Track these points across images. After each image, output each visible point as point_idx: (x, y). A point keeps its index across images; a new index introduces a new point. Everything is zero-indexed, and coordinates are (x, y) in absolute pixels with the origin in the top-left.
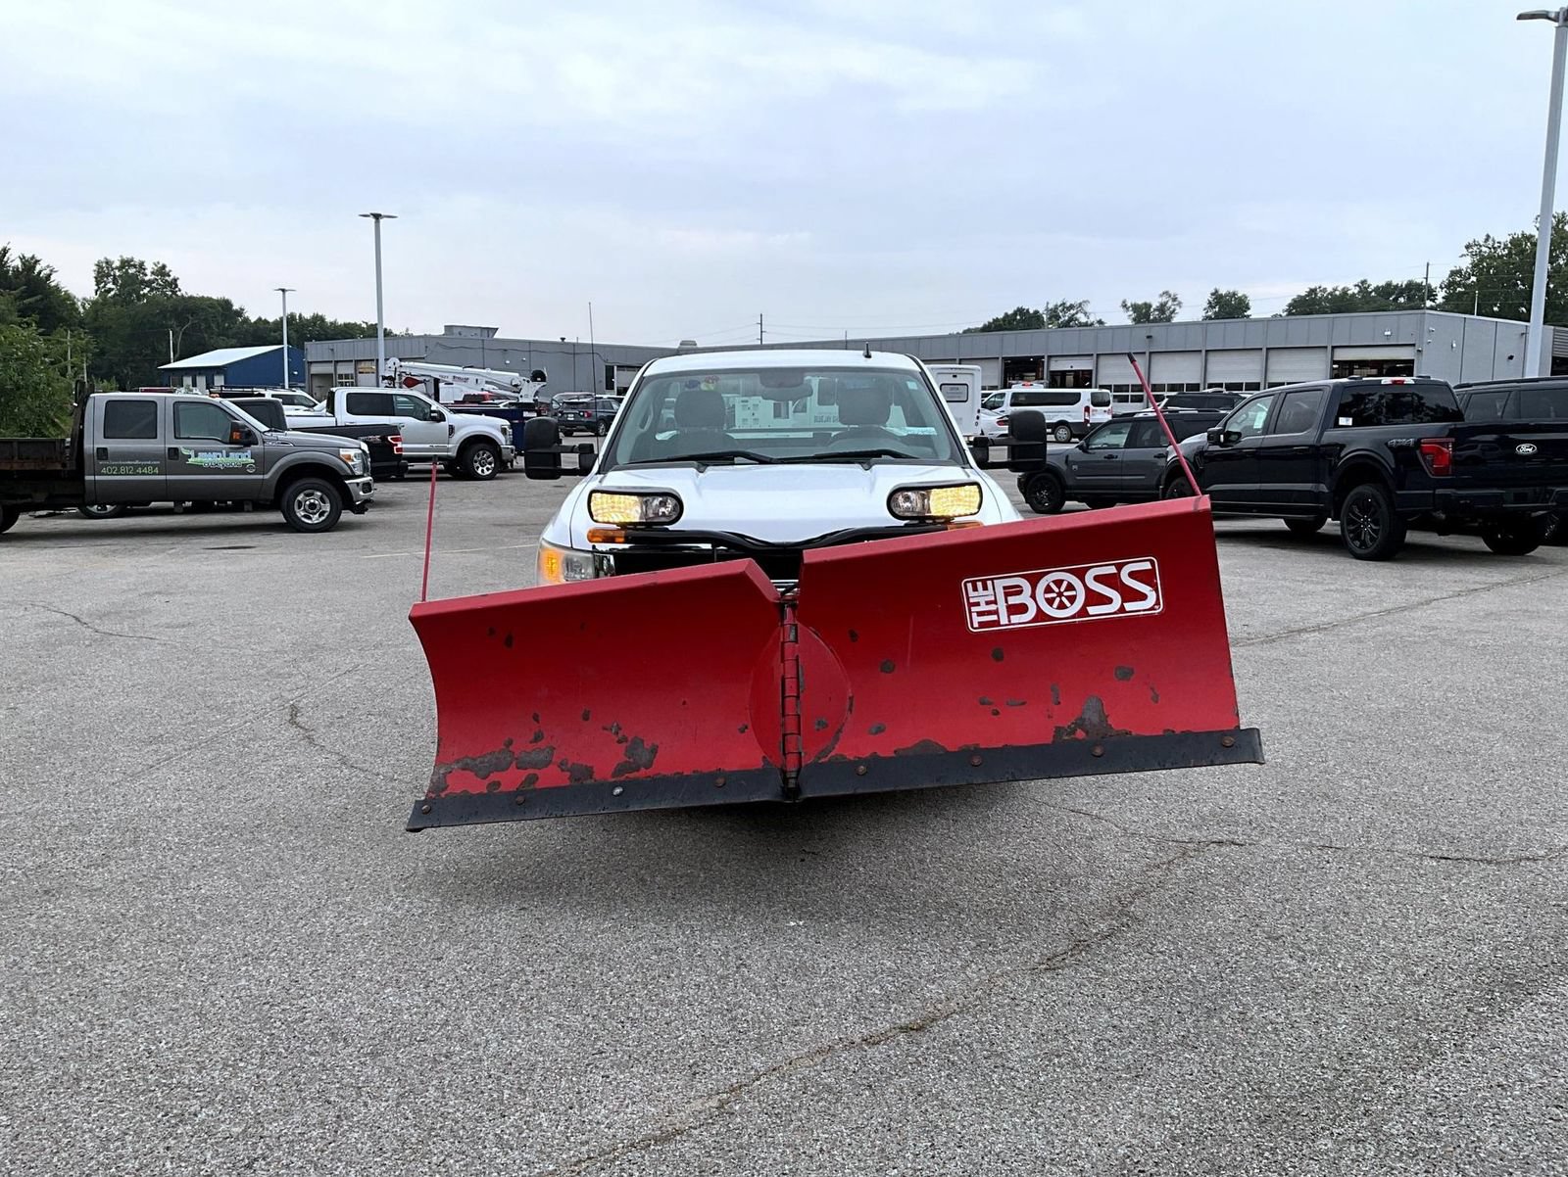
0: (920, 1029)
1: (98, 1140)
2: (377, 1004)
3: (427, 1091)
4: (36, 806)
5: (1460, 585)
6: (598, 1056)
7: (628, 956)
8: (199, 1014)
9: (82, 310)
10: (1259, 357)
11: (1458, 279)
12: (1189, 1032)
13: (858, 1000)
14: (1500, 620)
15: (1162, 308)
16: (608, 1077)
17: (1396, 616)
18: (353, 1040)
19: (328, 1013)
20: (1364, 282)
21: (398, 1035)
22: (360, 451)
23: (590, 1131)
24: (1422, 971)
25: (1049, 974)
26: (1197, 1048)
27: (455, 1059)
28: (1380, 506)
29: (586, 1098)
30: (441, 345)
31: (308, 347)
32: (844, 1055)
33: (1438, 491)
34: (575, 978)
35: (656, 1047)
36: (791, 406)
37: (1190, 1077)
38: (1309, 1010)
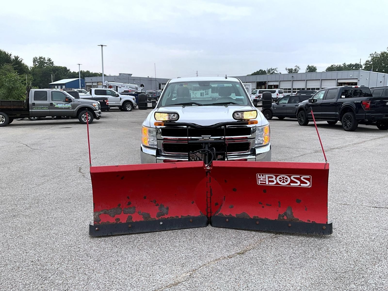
0: (243, 253)
1: (23, 285)
2: (99, 247)
3: (112, 271)
4: (13, 193)
5: (372, 137)
6: (157, 261)
8: (52, 249)
9: (30, 69)
10: (319, 82)
11: (368, 63)
12: (314, 254)
13: (226, 245)
14: (383, 146)
15: (295, 70)
16: (160, 267)
17: (357, 145)
18: (92, 257)
19: (86, 249)
20: (345, 63)
21: (104, 255)
22: (98, 104)
23: (155, 282)
24: (373, 238)
25: (276, 239)
26: (316, 259)
27: (120, 262)
28: (352, 118)
29: (154, 273)
30: (118, 78)
31: (86, 79)
32: (223, 261)
33: (366, 114)
34: (151, 240)
35: (173, 258)
36: (204, 93)
37: (315, 267)
38: (345, 248)
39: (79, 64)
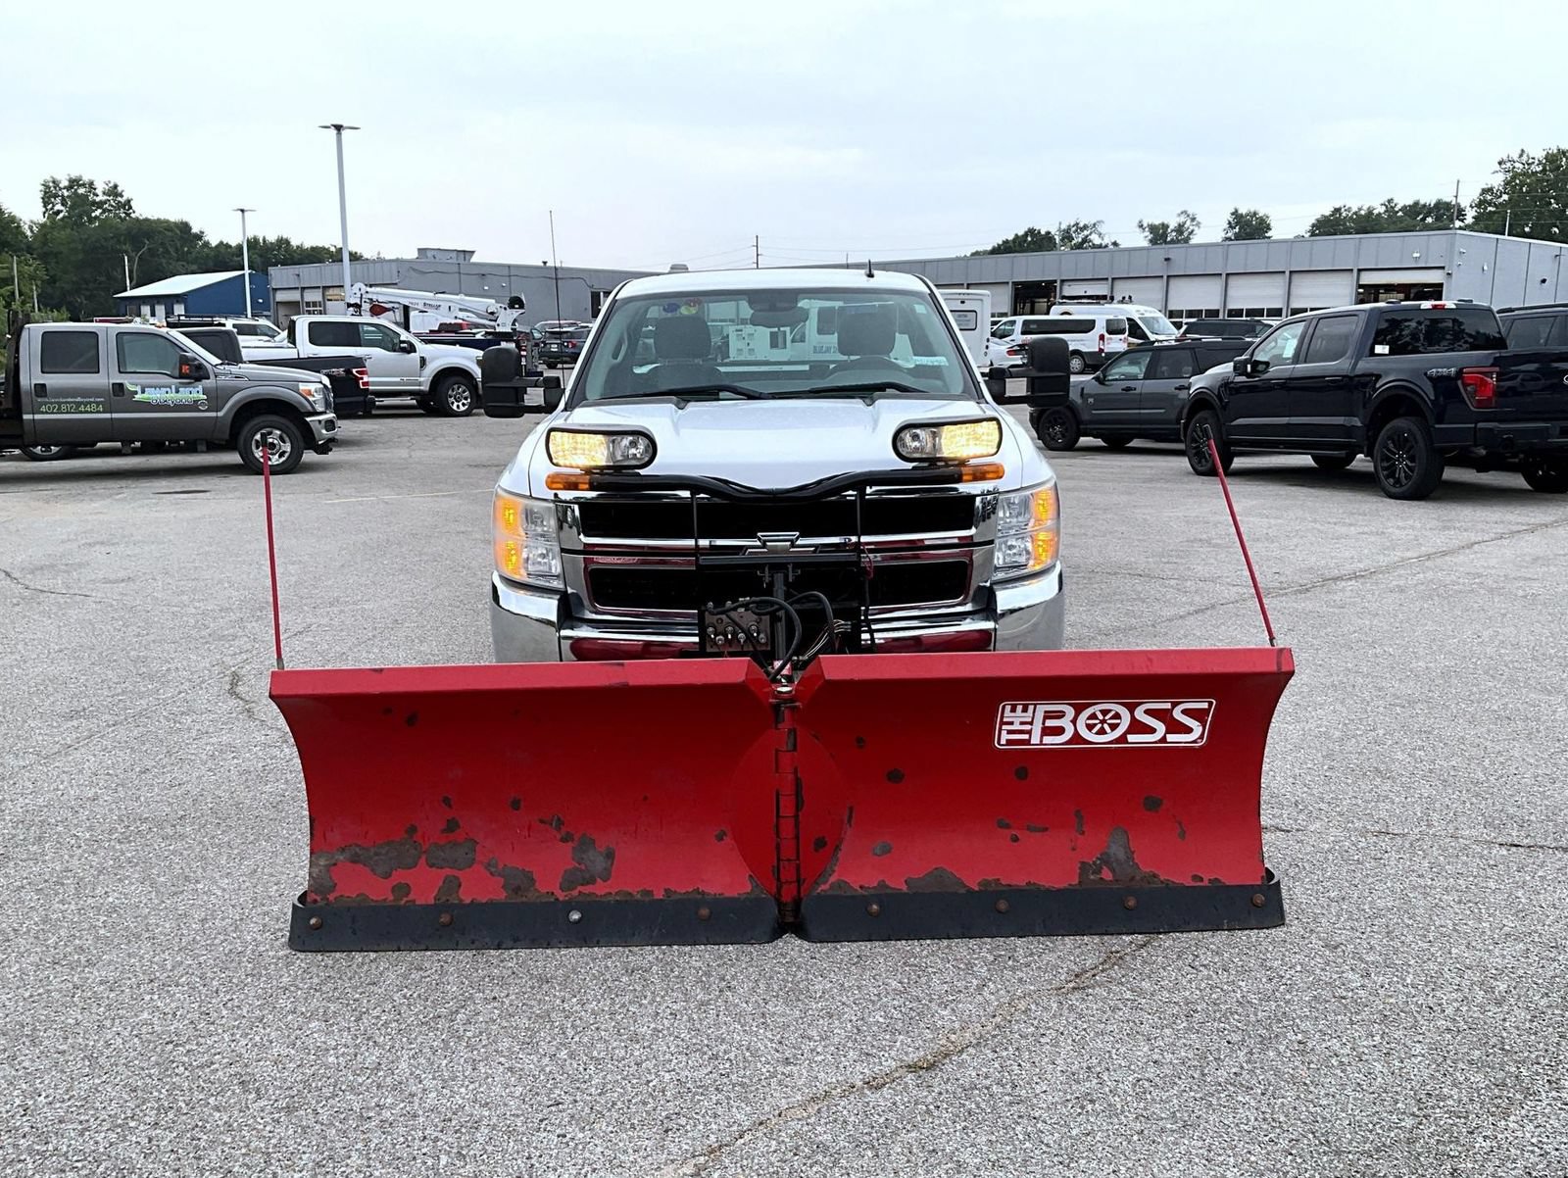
0: (931, 1067)
2: (298, 1043)
5: (1502, 526)
6: (553, 1109)
7: (595, 978)
8: (90, 1058)
9: (29, 233)
10: (1282, 281)
11: (1489, 198)
12: (1242, 1068)
13: (858, 1030)
14: (1549, 565)
15: (1180, 229)
16: (564, 1136)
17: (1439, 561)
18: (267, 1091)
19: (240, 1055)
20: (1390, 201)
21: (320, 1084)
22: (322, 386)
24: (1503, 987)
25: (1077, 995)
26: (1252, 1089)
27: (386, 1114)
28: (1416, 442)
29: (537, 1165)
30: (414, 270)
31: (273, 275)
32: (843, 1103)
33: (1480, 425)
34: (532, 1007)
35: (622, 1095)
36: (788, 334)
37: (1246, 1127)
38: (1377, 1038)
39: (242, 211)
